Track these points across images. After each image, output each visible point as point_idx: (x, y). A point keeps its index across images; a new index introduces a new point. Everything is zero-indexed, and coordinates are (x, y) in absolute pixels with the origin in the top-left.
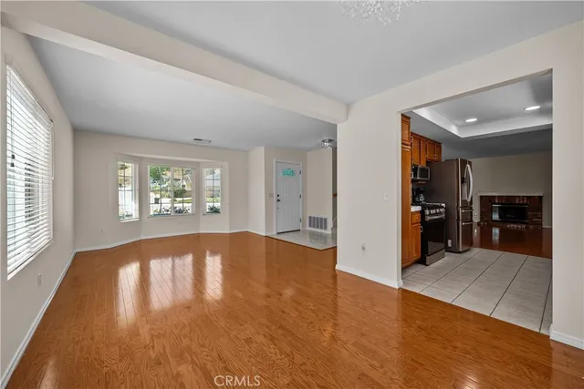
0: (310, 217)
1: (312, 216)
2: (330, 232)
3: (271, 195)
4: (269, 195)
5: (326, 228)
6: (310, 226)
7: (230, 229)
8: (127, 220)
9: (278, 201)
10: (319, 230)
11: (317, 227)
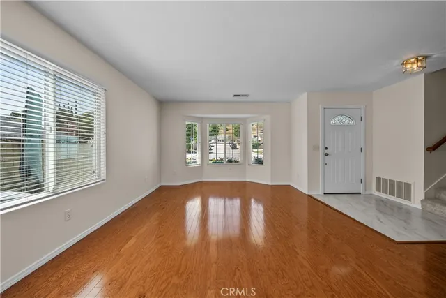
0: (378, 179)
1: (381, 177)
2: (419, 206)
3: (316, 148)
4: (313, 148)
5: (408, 198)
6: (378, 189)
7: (272, 181)
8: (192, 165)
9: (327, 154)
10: (394, 199)
11: (392, 194)
